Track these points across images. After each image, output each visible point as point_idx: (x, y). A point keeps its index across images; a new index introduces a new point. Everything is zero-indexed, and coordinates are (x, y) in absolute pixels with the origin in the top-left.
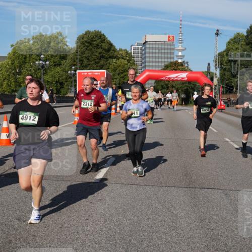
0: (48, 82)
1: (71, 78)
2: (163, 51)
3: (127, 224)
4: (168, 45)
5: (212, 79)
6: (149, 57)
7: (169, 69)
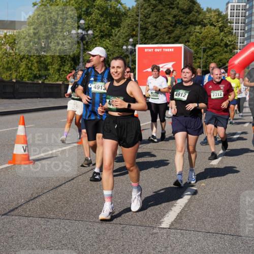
1: (126, 57)
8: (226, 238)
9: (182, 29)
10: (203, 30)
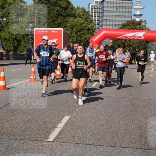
0: (5, 39)
1: (28, 35)
2: (121, 10)
6: (107, 16)
7: (126, 28)
8: (87, 147)
9: (62, 19)
10: (74, 20)
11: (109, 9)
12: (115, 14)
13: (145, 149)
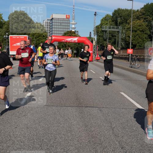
1: (5, 40)
2: (63, 24)
3: (41, 130)
4: (66, 20)
5: (92, 42)
6: (55, 28)
7: (66, 35)
11: (56, 24)
12: (59, 27)
13: (79, 107)
